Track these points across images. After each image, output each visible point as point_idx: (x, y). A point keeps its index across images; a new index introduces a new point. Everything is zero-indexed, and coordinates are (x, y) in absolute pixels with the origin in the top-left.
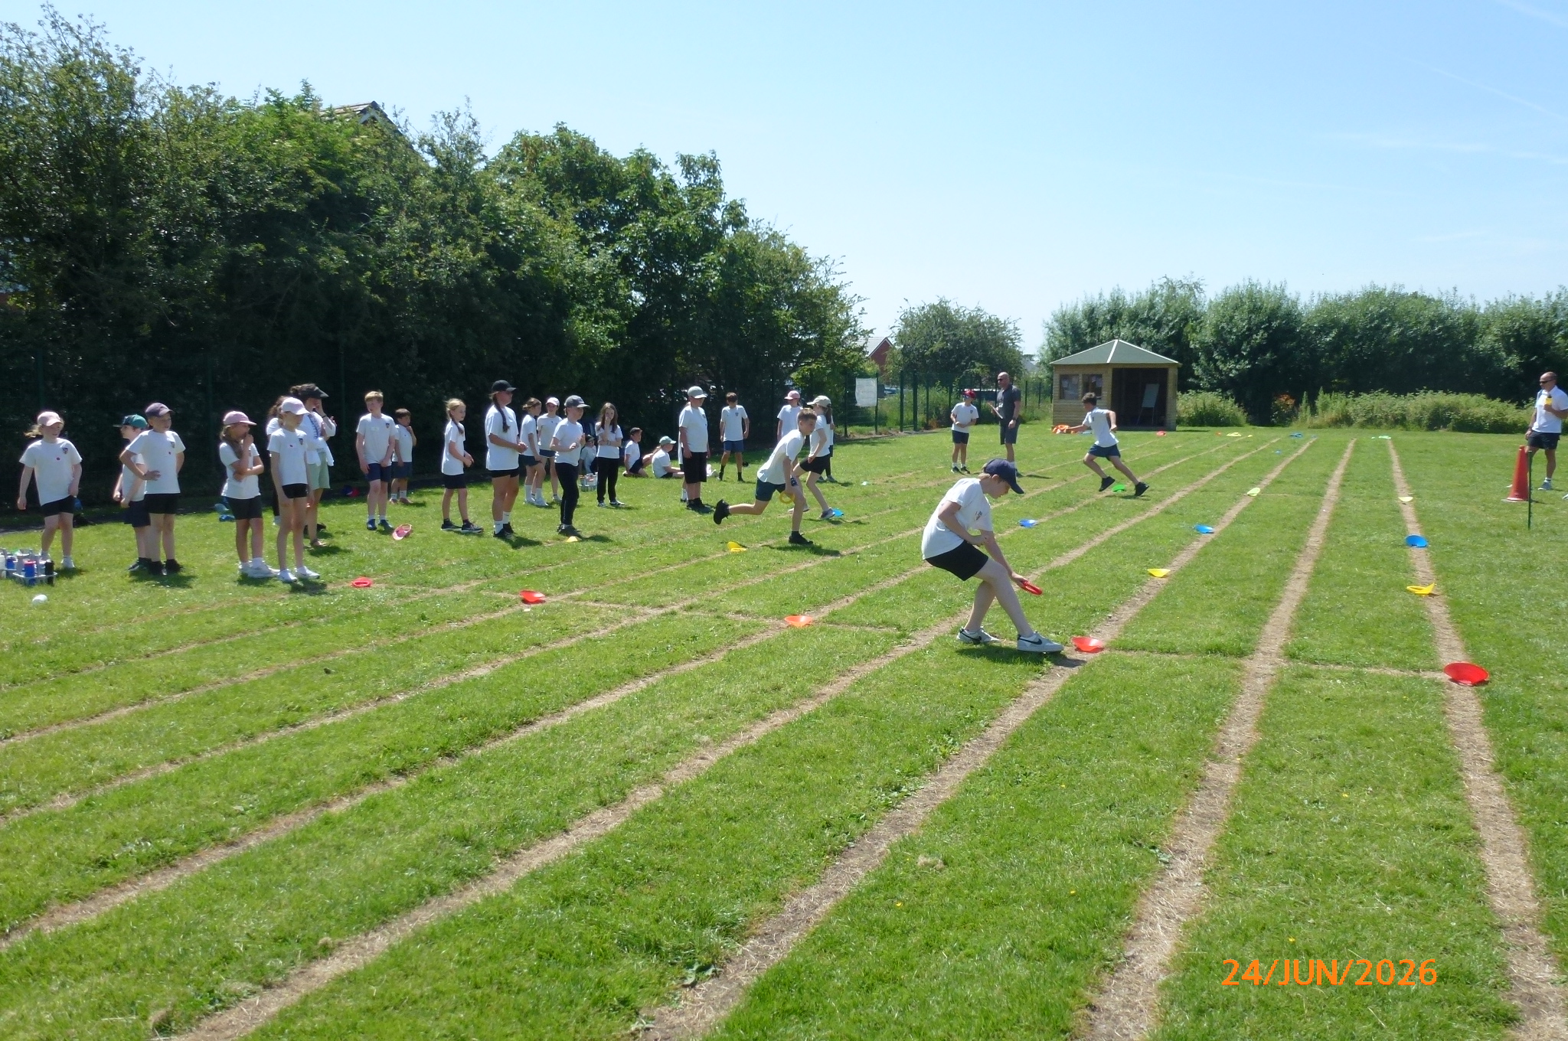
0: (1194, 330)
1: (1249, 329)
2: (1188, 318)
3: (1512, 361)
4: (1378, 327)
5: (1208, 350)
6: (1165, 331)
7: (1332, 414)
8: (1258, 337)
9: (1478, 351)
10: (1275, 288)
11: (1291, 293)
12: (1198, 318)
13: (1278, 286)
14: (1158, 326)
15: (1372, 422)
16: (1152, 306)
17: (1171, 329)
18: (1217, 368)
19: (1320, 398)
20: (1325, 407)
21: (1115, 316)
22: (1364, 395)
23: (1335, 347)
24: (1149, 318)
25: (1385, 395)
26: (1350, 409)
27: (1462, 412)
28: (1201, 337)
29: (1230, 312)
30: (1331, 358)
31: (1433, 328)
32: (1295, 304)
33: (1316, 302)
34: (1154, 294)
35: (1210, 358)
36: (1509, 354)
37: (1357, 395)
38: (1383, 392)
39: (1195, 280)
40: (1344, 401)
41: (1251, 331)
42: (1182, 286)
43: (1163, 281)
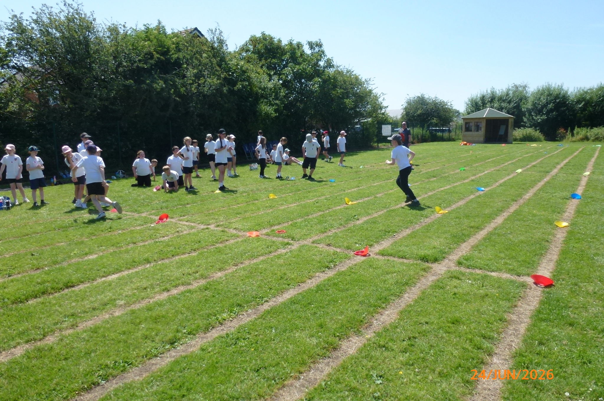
0: (524, 104)
1: (547, 103)
2: (522, 98)
5: (530, 112)
6: (512, 105)
7: (580, 136)
8: (550, 106)
10: (559, 86)
11: (565, 88)
12: (526, 98)
13: (560, 85)
14: (509, 102)
15: (597, 139)
16: (508, 95)
17: (515, 104)
18: (533, 119)
19: (575, 130)
20: (578, 133)
21: (492, 99)
22: (595, 128)
23: (583, 109)
24: (506, 100)
26: (588, 134)
28: (527, 106)
29: (539, 96)
30: (582, 113)
32: (567, 92)
33: (576, 91)
34: (509, 90)
35: (530, 115)
37: (592, 128)
39: (525, 84)
40: (586, 131)
41: (548, 103)
42: (521, 87)
43: (513, 85)
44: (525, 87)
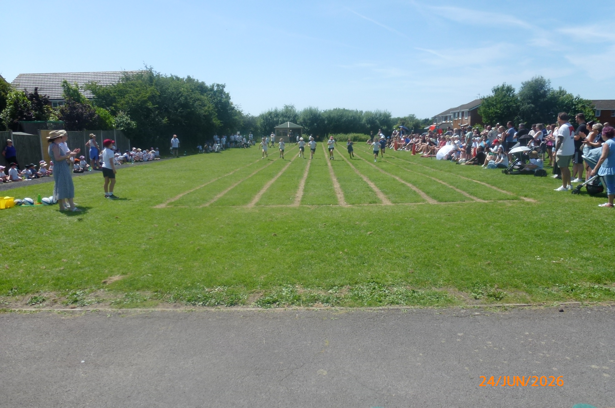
0: (298, 119)
2: (296, 116)
3: (369, 126)
6: (291, 119)
9: (361, 124)
10: (316, 108)
11: (319, 109)
12: (298, 116)
14: (289, 118)
15: (341, 140)
16: (287, 113)
18: (304, 128)
21: (277, 115)
22: (338, 134)
25: (343, 134)
26: (336, 138)
27: (360, 138)
29: (306, 114)
33: (324, 111)
36: (368, 124)
37: (337, 134)
39: (292, 105)
42: (290, 107)
43: (285, 106)
44: (292, 107)
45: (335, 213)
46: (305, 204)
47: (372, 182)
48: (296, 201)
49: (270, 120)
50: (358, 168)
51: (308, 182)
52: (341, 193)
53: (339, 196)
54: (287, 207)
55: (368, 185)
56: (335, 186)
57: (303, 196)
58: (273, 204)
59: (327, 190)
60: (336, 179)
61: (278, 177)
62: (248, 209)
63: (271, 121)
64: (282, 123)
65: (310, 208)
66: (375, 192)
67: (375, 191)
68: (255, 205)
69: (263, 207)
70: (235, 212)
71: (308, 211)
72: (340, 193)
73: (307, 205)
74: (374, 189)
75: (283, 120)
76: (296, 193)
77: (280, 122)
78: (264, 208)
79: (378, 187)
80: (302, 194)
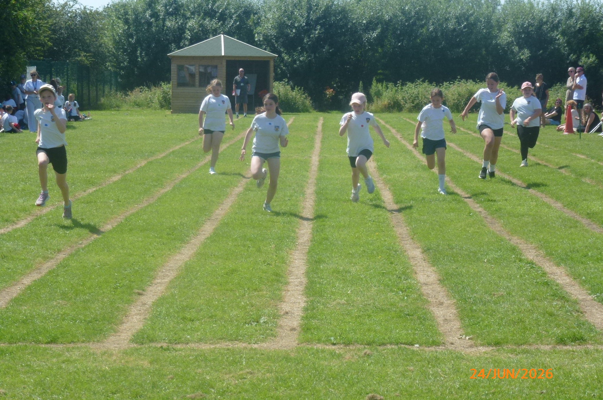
0: (257, 24)
1: (307, 24)
2: (249, 12)
3: (525, 54)
4: (414, 24)
7: (385, 101)
8: (317, 32)
12: (257, 12)
14: (223, 18)
18: (282, 60)
19: (373, 87)
20: (379, 94)
22: (409, 84)
23: (379, 42)
25: (426, 84)
26: (400, 97)
28: (264, 29)
31: (459, 24)
36: (521, 48)
37: (403, 85)
38: (424, 81)
40: (394, 90)
41: (310, 26)
45: (436, 375)
46: (319, 341)
47: (558, 265)
48: (281, 327)
49: (150, 24)
50: (499, 210)
51: (318, 262)
52: (447, 302)
53: (439, 313)
54: (255, 349)
55: (544, 274)
56: (421, 278)
57: (306, 309)
58: (200, 340)
59: (391, 291)
60: (420, 250)
61: (202, 238)
62: (111, 355)
63: (154, 29)
64: (196, 39)
65: (339, 356)
66: (576, 302)
67: (573, 298)
68: (133, 341)
69: (168, 349)
70: (64, 366)
71: (335, 364)
72: (442, 304)
73: (325, 343)
74: (568, 289)
75: (201, 25)
76: (281, 299)
77: (188, 35)
78: (167, 353)
79: (582, 283)
80: (303, 305)
